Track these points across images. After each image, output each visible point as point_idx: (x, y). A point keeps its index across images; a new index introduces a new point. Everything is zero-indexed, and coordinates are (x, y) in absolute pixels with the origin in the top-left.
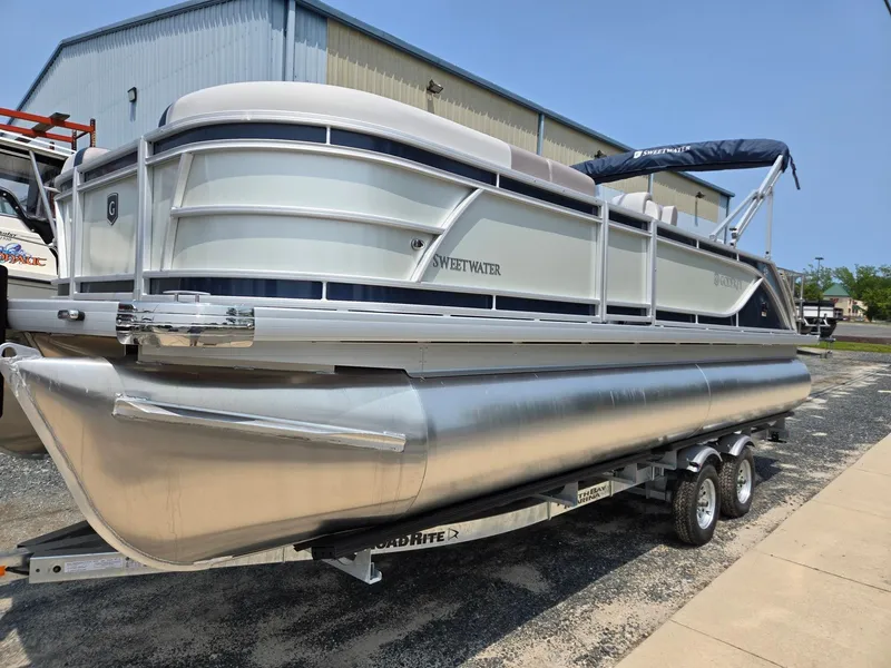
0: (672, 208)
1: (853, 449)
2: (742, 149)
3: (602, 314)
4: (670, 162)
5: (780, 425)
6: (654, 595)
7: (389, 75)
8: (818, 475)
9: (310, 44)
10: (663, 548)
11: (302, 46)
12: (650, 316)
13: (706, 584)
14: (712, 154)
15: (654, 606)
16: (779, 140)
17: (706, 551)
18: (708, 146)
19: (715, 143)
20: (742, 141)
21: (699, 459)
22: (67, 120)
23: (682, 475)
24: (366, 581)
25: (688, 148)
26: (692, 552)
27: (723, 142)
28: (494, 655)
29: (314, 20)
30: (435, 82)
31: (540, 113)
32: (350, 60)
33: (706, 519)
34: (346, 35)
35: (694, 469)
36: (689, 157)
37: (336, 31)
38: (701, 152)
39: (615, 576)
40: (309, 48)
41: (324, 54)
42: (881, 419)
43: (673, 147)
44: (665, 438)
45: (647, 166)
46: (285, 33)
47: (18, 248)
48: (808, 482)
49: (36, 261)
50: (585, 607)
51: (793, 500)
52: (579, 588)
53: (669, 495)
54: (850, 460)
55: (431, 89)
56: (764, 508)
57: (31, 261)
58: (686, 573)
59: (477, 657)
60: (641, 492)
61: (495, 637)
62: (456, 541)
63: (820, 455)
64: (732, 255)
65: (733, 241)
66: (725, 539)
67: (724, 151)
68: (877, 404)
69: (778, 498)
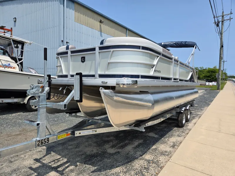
0: (177, 57)
1: (204, 108)
2: (186, 43)
3: (173, 80)
4: (170, 45)
5: (193, 103)
6: (179, 136)
7: (90, 18)
8: (199, 113)
9: (70, 9)
10: (176, 128)
11: (68, 9)
12: (178, 80)
13: (188, 134)
14: (180, 44)
15: (179, 138)
16: (194, 42)
17: (184, 128)
18: (179, 42)
19: (180, 42)
20: (186, 42)
21: (183, 109)
22: (4, 28)
23: (180, 113)
24: (143, 131)
25: (174, 42)
26: (182, 128)
27: (182, 42)
28: (155, 147)
29: (71, 2)
30: (102, 20)
31: (127, 29)
32: (80, 14)
33: (184, 122)
34: (79, 7)
35: (182, 112)
36: (175, 45)
37: (77, 6)
38: (177, 43)
39: (170, 133)
40: (70, 10)
41: (73, 12)
42: (207, 102)
43: (171, 42)
44: (176, 106)
45: (165, 46)
46: (64, 6)
47: (9, 64)
48: (198, 115)
49: (14, 68)
50: (167, 139)
51: (197, 118)
52: (164, 136)
53: (177, 117)
54: (204, 110)
55: (101, 22)
56: (192, 120)
57: (13, 68)
58: (182, 132)
59: (152, 148)
60: (171, 117)
61: (153, 145)
62: (148, 126)
63: (198, 109)
64: (188, 67)
65: (189, 64)
66: (187, 126)
67: (182, 44)
68: (205, 98)
69: (194, 118)
